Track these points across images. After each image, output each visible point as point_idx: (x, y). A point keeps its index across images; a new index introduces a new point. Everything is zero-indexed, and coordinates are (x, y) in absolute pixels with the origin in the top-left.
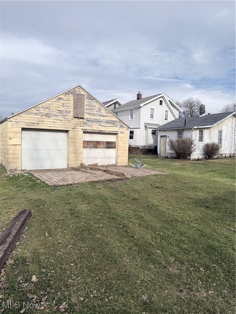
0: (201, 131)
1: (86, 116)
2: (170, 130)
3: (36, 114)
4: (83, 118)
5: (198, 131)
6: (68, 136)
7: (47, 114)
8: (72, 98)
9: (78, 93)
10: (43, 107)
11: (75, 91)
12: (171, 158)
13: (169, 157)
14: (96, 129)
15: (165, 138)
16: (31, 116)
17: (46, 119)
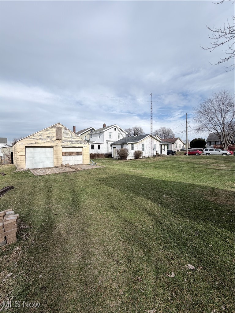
0: (132, 144)
1: (63, 139)
2: (118, 144)
3: (34, 138)
4: (62, 140)
5: (131, 145)
6: (53, 149)
7: (40, 139)
8: (55, 129)
9: (58, 127)
10: (38, 135)
11: (56, 126)
12: (119, 159)
13: (118, 158)
14: (70, 145)
15: (115, 148)
16: (31, 140)
17: (40, 141)
